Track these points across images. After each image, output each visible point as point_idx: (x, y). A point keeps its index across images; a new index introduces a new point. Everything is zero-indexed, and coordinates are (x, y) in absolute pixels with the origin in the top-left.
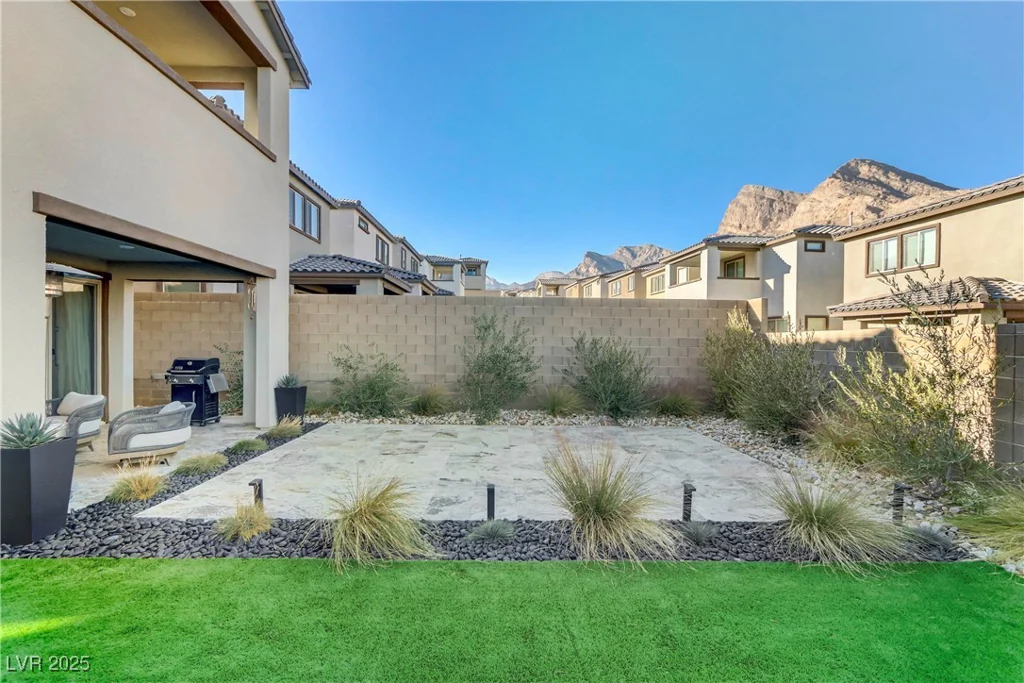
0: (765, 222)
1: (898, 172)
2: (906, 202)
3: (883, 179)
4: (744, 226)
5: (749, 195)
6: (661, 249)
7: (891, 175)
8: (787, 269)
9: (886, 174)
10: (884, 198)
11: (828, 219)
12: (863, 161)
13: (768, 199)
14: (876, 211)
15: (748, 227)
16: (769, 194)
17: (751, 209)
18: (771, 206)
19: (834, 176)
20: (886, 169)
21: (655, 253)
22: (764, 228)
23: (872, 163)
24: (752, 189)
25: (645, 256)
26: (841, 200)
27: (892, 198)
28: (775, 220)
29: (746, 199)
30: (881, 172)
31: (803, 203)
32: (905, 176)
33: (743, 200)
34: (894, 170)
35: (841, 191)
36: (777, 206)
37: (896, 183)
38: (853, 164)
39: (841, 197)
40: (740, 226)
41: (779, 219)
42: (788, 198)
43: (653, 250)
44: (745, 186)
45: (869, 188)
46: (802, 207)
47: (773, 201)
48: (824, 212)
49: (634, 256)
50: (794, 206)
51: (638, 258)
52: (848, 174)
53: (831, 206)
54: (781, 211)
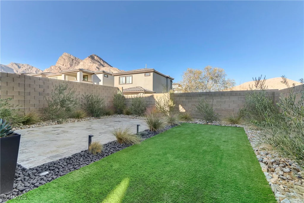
0: (71, 65)
1: (103, 60)
2: (104, 68)
3: (100, 61)
4: (64, 65)
5: (66, 56)
6: (32, 67)
7: (101, 60)
8: (100, 81)
9: (100, 60)
10: (100, 66)
11: (88, 68)
12: (96, 55)
13: (72, 59)
14: (98, 68)
15: (66, 66)
16: (72, 57)
17: (67, 60)
18: (73, 61)
19: (89, 57)
20: (101, 59)
21: (30, 68)
22: (71, 67)
23: (97, 56)
24: (67, 54)
25: (25, 68)
26: (91, 64)
27: (102, 66)
28: (74, 65)
29: (65, 57)
30: (99, 59)
31: (81, 62)
32: (104, 62)
33: (64, 57)
34: (102, 60)
35: (91, 61)
36: (74, 61)
37: (102, 63)
38: (93, 55)
39: (91, 63)
40: (63, 65)
41: (75, 65)
42: (77, 60)
43: (29, 67)
44: (65, 53)
45: (97, 62)
46: (81, 63)
47: (73, 60)
48: (87, 66)
49: (19, 67)
50: (79, 63)
51: (21, 69)
52: (92, 57)
53: (88, 65)
54: (75, 63)
